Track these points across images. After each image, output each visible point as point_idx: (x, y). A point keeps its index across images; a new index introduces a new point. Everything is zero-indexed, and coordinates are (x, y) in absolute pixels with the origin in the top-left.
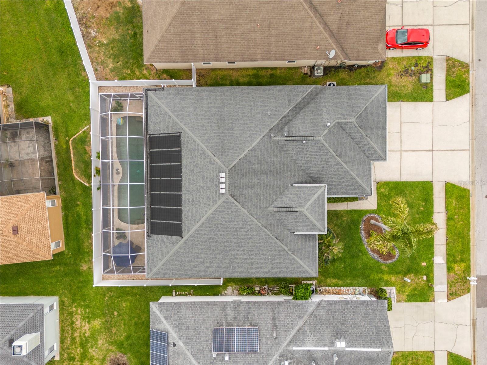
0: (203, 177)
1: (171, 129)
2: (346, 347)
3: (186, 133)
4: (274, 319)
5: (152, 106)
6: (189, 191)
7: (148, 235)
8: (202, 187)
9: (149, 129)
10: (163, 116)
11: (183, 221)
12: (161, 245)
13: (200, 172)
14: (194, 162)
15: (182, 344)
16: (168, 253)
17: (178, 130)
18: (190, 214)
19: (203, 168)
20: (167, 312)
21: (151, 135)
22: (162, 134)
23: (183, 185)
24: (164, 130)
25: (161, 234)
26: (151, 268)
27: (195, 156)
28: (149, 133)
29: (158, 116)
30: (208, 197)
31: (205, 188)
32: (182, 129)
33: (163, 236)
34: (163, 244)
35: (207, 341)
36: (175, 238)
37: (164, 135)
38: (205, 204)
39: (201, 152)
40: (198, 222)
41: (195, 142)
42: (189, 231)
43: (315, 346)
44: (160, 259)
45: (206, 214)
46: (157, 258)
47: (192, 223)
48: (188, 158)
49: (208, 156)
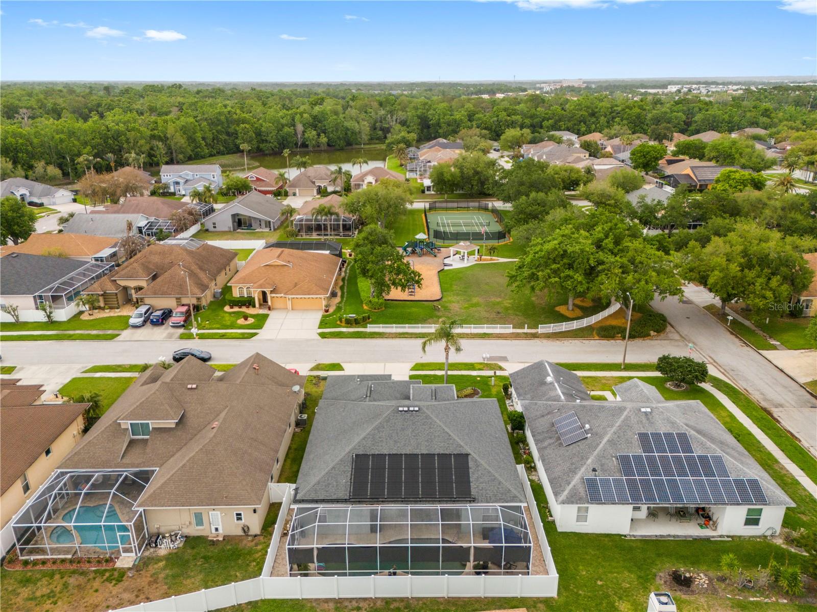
0: (403, 429)
1: (347, 467)
2: (549, 375)
3: (354, 448)
4: (543, 416)
5: (316, 493)
6: (417, 446)
7: (474, 501)
8: (413, 431)
9: (343, 497)
10: (330, 479)
11: (450, 453)
12: (482, 483)
13: (397, 433)
14: (386, 439)
15: (590, 461)
16: (489, 472)
17: (350, 459)
18: (442, 444)
19: (393, 430)
20: (562, 485)
21: (350, 495)
22: (351, 479)
23: (411, 453)
24: (347, 476)
25: (469, 482)
26: (514, 497)
27: (380, 438)
28: (348, 498)
29: (329, 484)
30: (423, 424)
31: (414, 427)
32: (349, 452)
33: (471, 479)
34: (481, 480)
35: (579, 446)
36: (471, 464)
37: (353, 476)
38: (430, 428)
39: (376, 431)
40: (450, 436)
41: (365, 437)
42: (461, 446)
43: (556, 389)
44: (499, 484)
45: (440, 426)
46: (498, 488)
47: (451, 441)
48: (382, 446)
49: (381, 423)
